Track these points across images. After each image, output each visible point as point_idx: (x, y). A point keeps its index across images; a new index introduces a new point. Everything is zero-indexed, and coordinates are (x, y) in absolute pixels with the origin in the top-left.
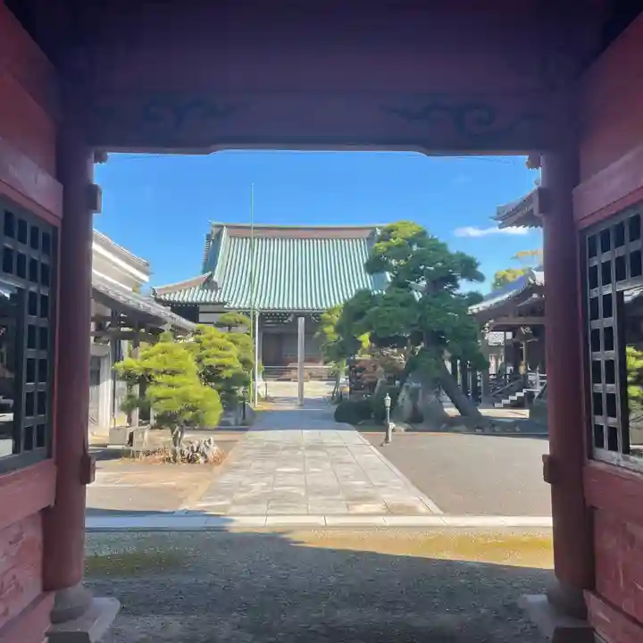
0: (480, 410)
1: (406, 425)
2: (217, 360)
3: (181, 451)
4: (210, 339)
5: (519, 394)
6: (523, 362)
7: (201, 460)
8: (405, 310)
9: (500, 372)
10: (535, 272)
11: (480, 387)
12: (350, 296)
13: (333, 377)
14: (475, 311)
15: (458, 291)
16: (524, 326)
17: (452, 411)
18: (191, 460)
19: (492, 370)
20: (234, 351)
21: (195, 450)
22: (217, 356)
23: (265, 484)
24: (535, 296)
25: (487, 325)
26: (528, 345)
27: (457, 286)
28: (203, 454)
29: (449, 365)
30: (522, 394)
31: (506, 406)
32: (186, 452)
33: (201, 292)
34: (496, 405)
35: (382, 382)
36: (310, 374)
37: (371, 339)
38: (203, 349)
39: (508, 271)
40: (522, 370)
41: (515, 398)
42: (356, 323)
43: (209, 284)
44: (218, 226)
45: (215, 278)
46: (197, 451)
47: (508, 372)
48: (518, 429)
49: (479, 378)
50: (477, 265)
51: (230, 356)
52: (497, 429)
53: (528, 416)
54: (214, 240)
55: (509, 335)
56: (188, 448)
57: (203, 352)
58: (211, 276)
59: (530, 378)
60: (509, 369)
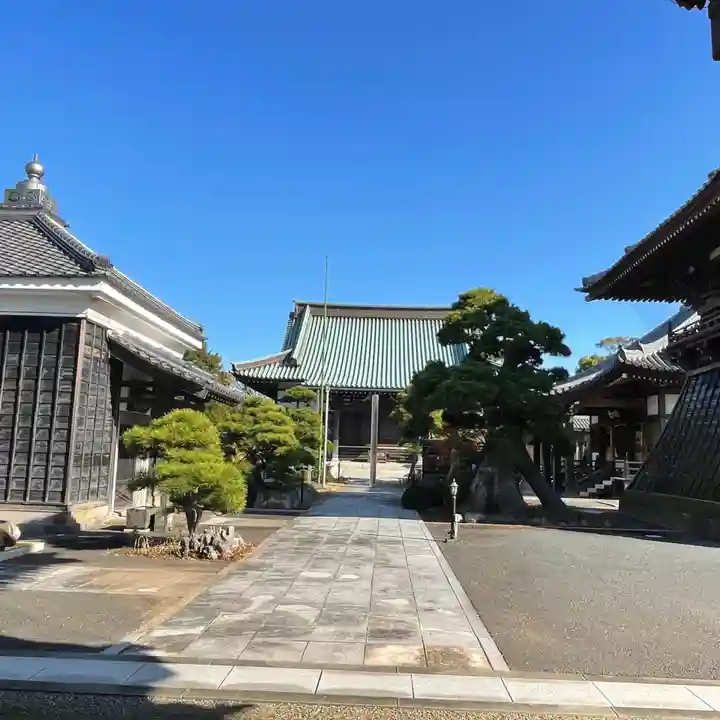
0: (563, 499)
1: (479, 515)
2: (271, 436)
3: (191, 542)
4: (265, 412)
5: (606, 483)
6: (610, 449)
7: (214, 554)
8: (482, 385)
9: (586, 459)
10: (626, 351)
11: (564, 474)
12: (420, 369)
13: (410, 459)
14: (560, 392)
15: (541, 367)
16: (612, 410)
17: (532, 500)
18: (202, 555)
19: (577, 457)
20: (291, 426)
21: (209, 542)
22: (271, 431)
23: (271, 598)
24: (624, 376)
25: (572, 406)
26: (616, 431)
27: (540, 361)
28: (218, 548)
29: (530, 450)
30: (609, 483)
31: (592, 496)
32: (197, 544)
33: (280, 369)
34: (582, 493)
35: (456, 465)
36: (388, 456)
37: (445, 417)
38: (256, 422)
39: (592, 358)
40: (609, 457)
41: (602, 487)
42: (426, 398)
43: (289, 362)
44: (300, 305)
45: (295, 356)
46: (211, 544)
47: (594, 458)
48: (607, 523)
49: (562, 464)
50: (562, 337)
51: (286, 432)
52: (584, 522)
53: (617, 507)
54: (297, 318)
55: (595, 419)
56: (199, 540)
57: (258, 426)
58: (290, 354)
59: (618, 465)
60: (595, 455)
